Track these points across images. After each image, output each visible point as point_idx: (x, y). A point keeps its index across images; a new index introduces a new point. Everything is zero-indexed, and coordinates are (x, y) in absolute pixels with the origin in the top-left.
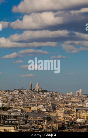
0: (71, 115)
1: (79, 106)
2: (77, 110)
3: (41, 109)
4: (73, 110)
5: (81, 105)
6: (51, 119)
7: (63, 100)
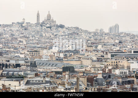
0: (104, 63)
1: (114, 50)
2: (112, 56)
3: (56, 54)
4: (106, 56)
5: (118, 48)
6: (75, 70)
7: (89, 40)
